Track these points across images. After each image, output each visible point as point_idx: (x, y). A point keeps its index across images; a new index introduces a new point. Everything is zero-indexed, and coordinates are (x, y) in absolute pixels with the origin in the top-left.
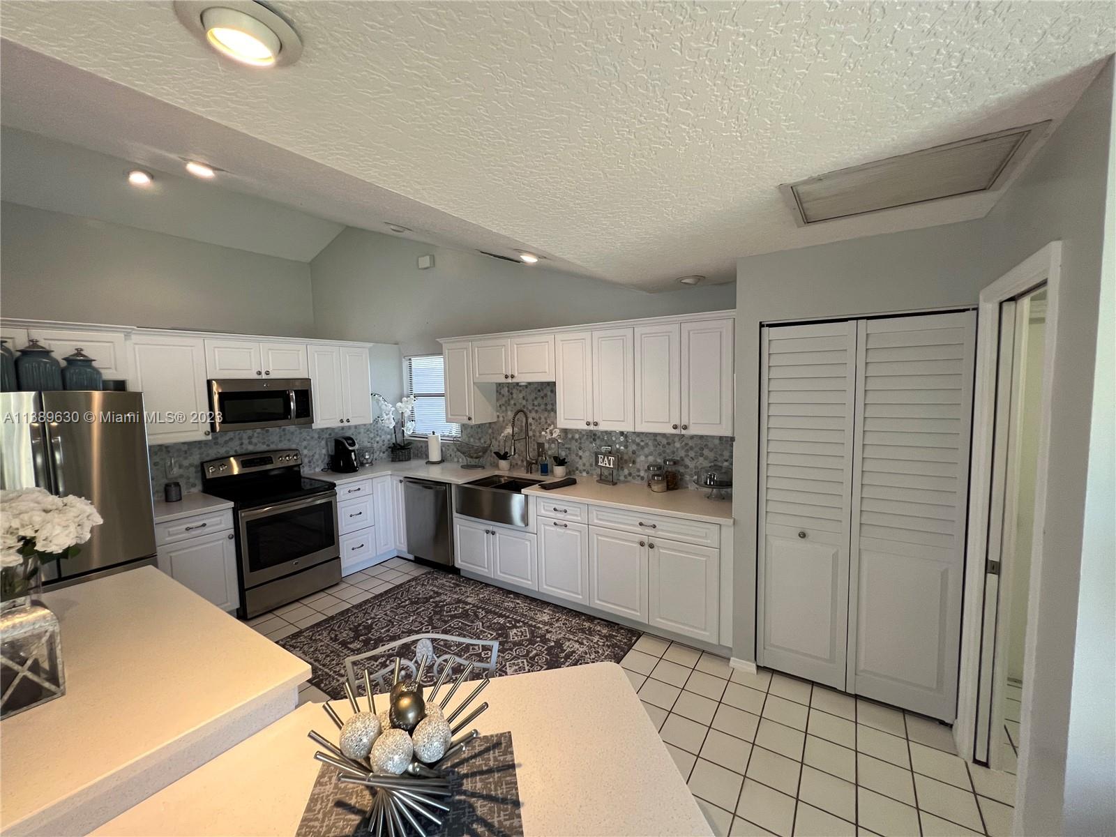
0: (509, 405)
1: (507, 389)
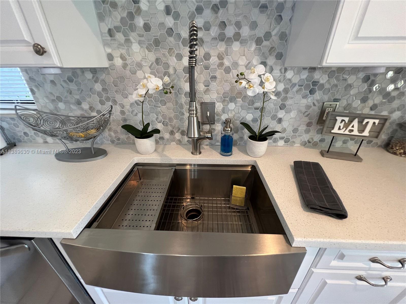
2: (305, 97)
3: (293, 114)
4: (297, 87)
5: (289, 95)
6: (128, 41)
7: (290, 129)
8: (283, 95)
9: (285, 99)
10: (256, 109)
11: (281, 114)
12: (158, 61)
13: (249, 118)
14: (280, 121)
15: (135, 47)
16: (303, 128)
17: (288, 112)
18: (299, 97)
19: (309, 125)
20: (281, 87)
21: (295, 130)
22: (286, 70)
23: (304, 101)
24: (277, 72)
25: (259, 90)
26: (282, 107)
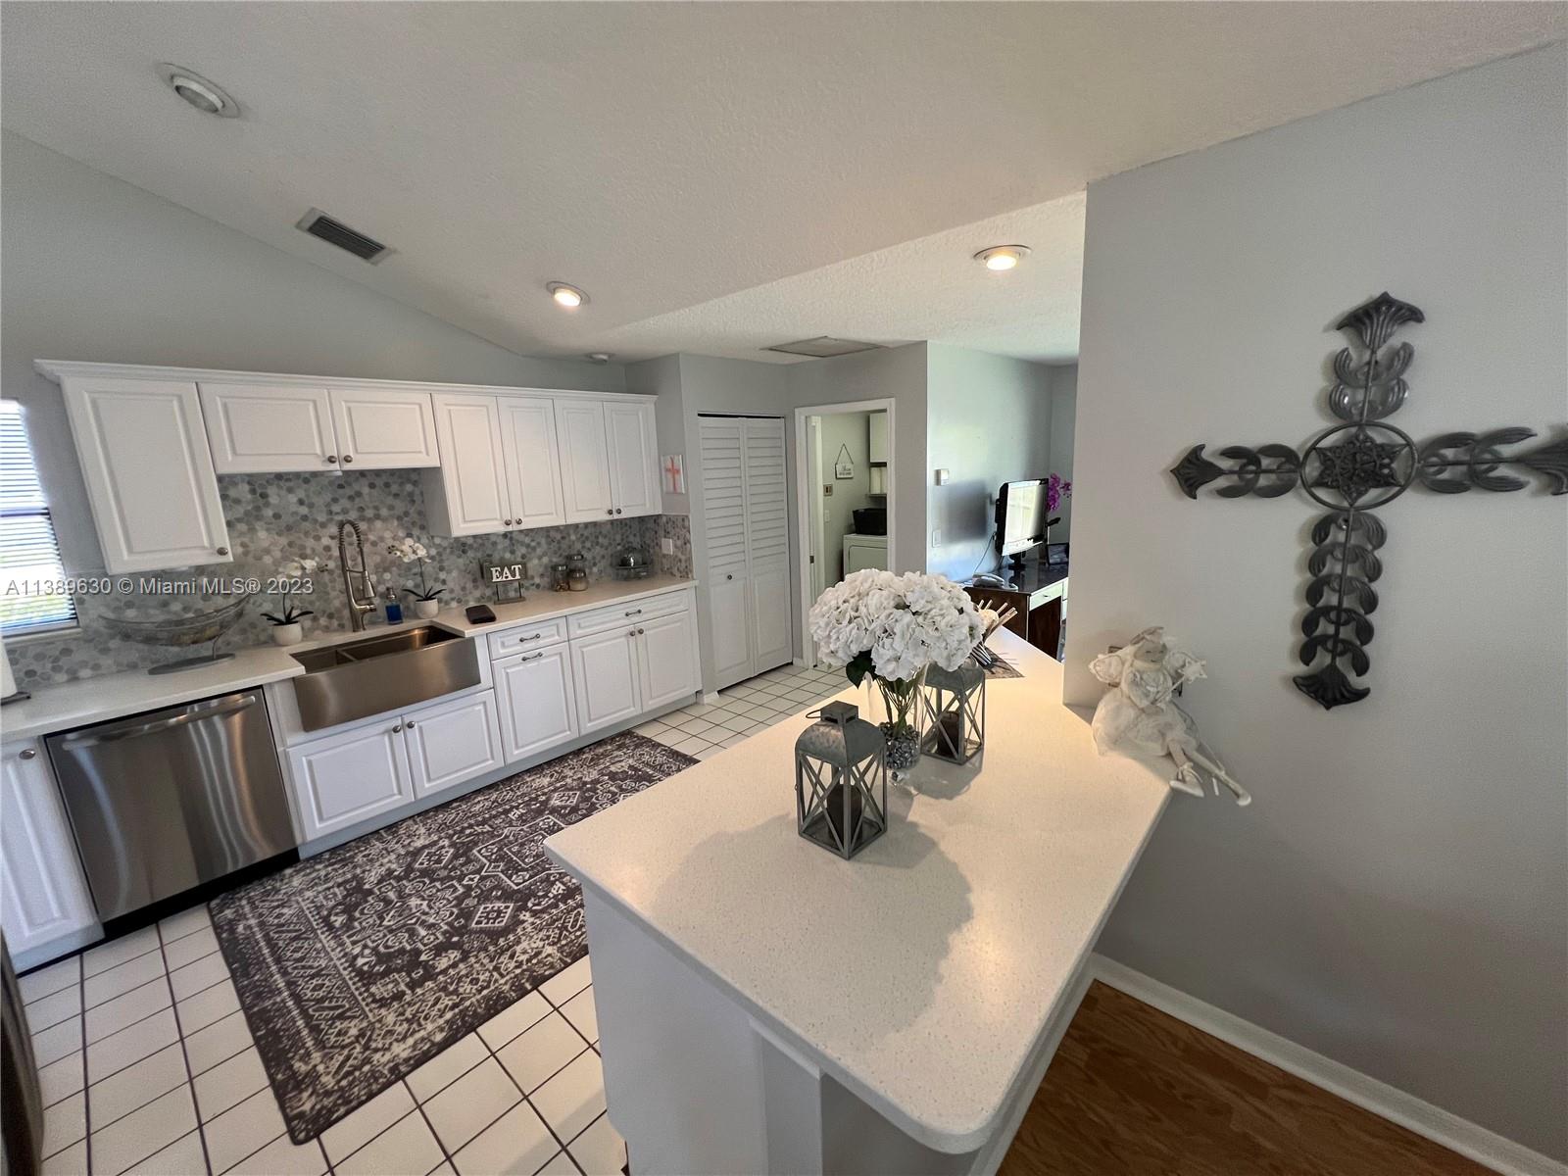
0: (258, 518)
1: (247, 487)
2: (459, 557)
3: (455, 574)
4: (448, 551)
5: (444, 557)
6: (252, 530)
7: (457, 589)
8: (438, 558)
9: (441, 561)
10: (415, 574)
11: (442, 575)
12: (290, 544)
13: (410, 584)
14: (444, 582)
15: (262, 534)
16: (470, 585)
17: (449, 572)
18: (454, 557)
19: (475, 581)
20: (433, 552)
21: (463, 589)
22: (433, 537)
23: (461, 561)
24: (425, 540)
25: (413, 557)
26: (442, 569)
